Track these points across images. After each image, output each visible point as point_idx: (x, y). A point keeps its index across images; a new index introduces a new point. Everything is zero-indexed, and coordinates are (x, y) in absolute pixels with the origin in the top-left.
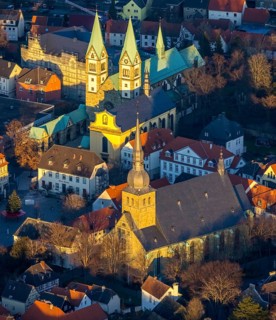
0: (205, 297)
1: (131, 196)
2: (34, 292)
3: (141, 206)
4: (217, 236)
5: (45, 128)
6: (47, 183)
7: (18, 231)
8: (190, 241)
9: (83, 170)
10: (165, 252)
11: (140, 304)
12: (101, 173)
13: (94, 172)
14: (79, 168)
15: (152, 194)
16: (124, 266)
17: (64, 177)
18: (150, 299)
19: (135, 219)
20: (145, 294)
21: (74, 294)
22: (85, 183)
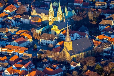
0: (87, 65)
1: (66, 43)
2: (45, 66)
3: (69, 45)
4: (87, 52)
5: (40, 30)
6: (42, 42)
7: (38, 53)
8: (80, 54)
9: (51, 39)
10: (75, 56)
11: (70, 68)
12: (55, 39)
13: (54, 39)
14: (50, 39)
15: (71, 42)
16: (65, 60)
17: (46, 41)
18: (73, 67)
19: (67, 48)
20: (72, 65)
21: (54, 66)
22: (52, 42)
